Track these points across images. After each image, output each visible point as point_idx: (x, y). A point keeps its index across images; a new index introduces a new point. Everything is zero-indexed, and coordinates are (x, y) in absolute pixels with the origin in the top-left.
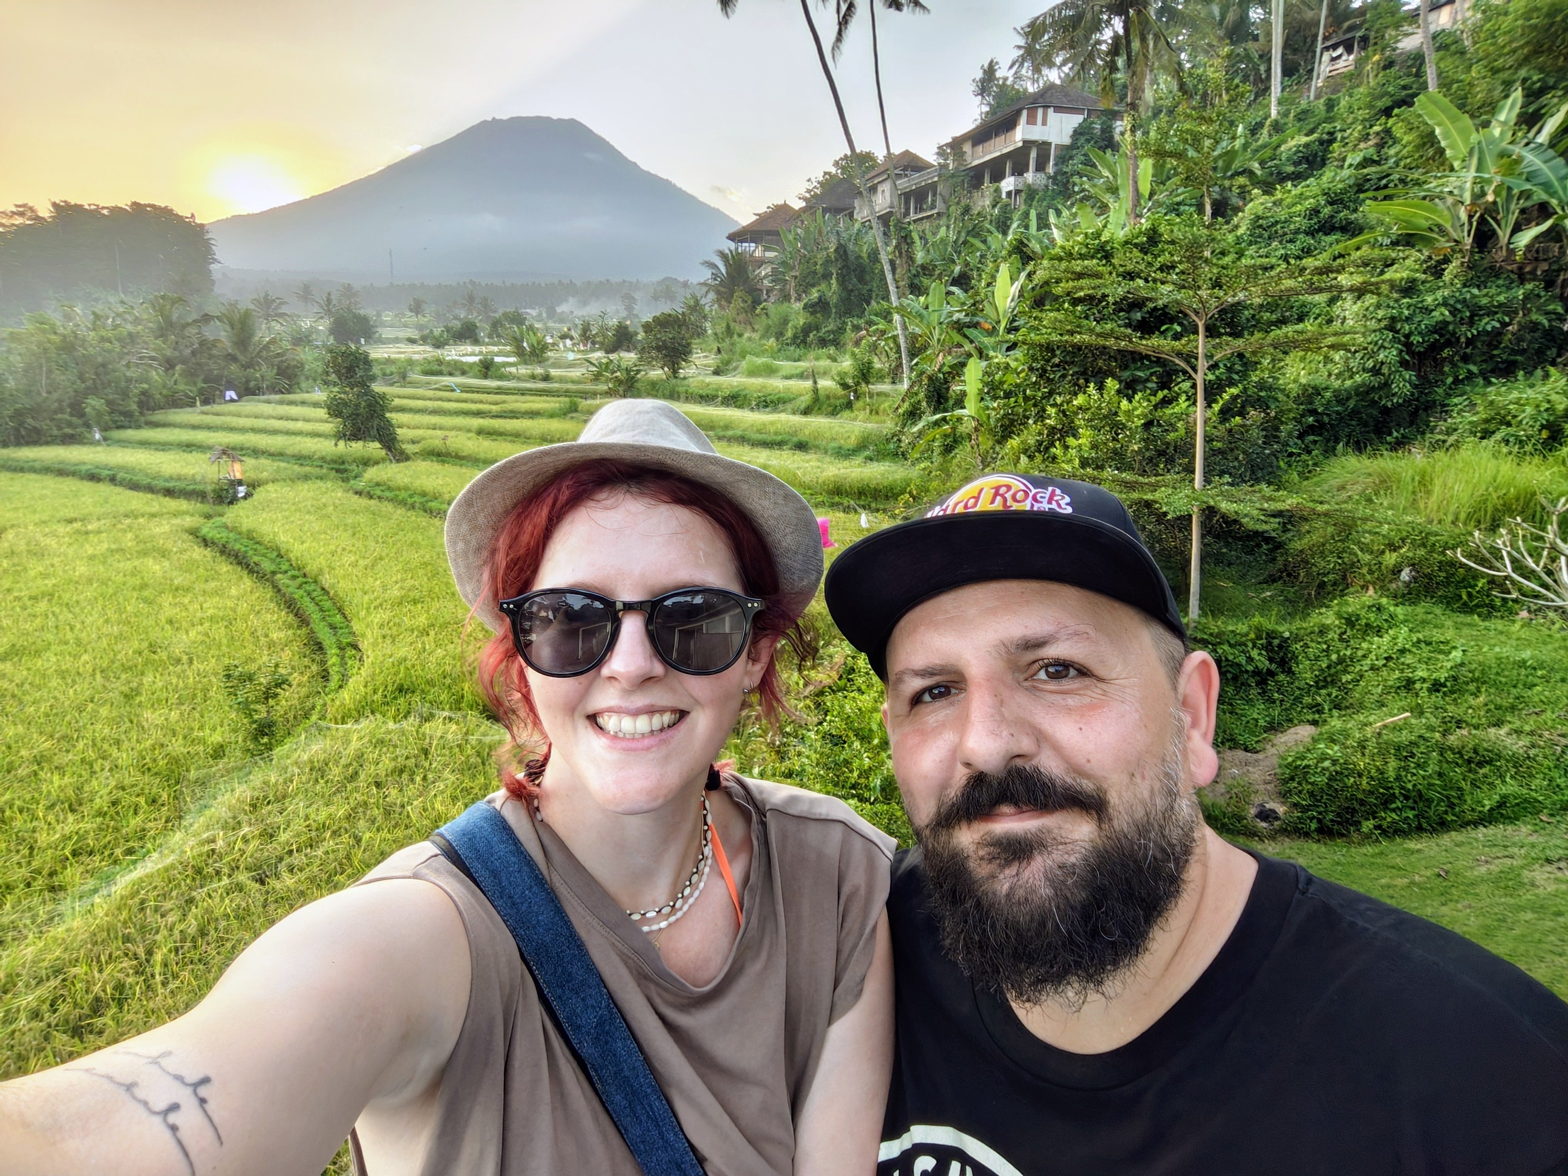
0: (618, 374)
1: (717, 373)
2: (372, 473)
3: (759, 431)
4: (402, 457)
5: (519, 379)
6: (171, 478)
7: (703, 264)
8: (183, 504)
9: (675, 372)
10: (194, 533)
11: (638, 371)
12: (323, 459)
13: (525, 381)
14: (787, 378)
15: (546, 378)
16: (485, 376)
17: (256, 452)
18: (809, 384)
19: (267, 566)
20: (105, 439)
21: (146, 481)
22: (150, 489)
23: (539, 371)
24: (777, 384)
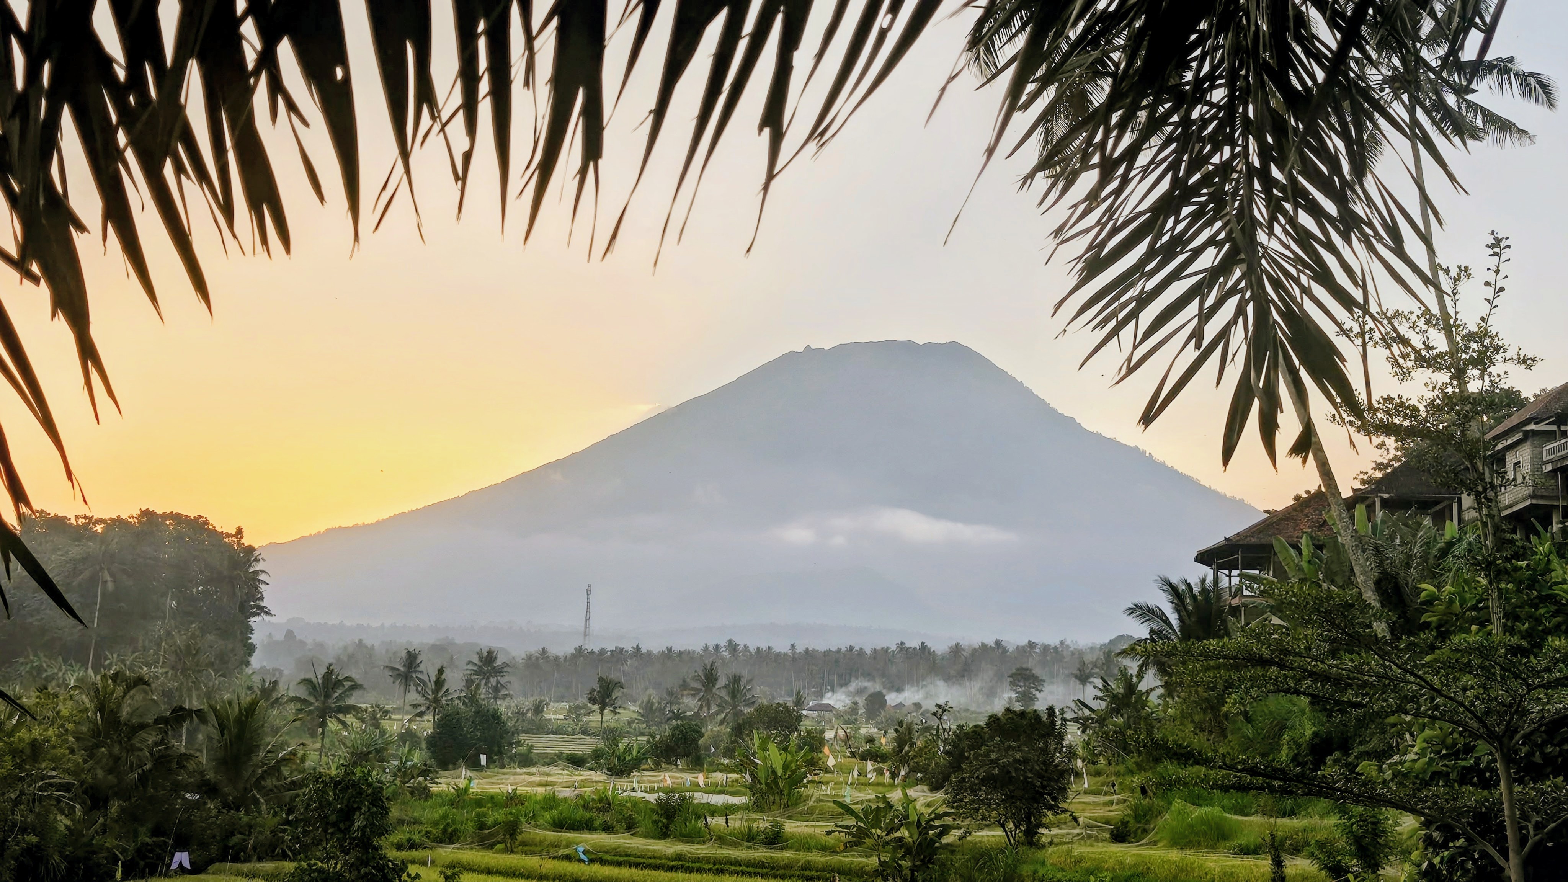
0: (904, 833)
1: (1120, 835)
5: (721, 840)
7: (1131, 611)
9: (1031, 834)
11: (945, 830)
13: (734, 845)
14: (1246, 851)
15: (775, 839)
16: (664, 834)
18: (1264, 864)
23: (762, 823)
24: (1217, 863)
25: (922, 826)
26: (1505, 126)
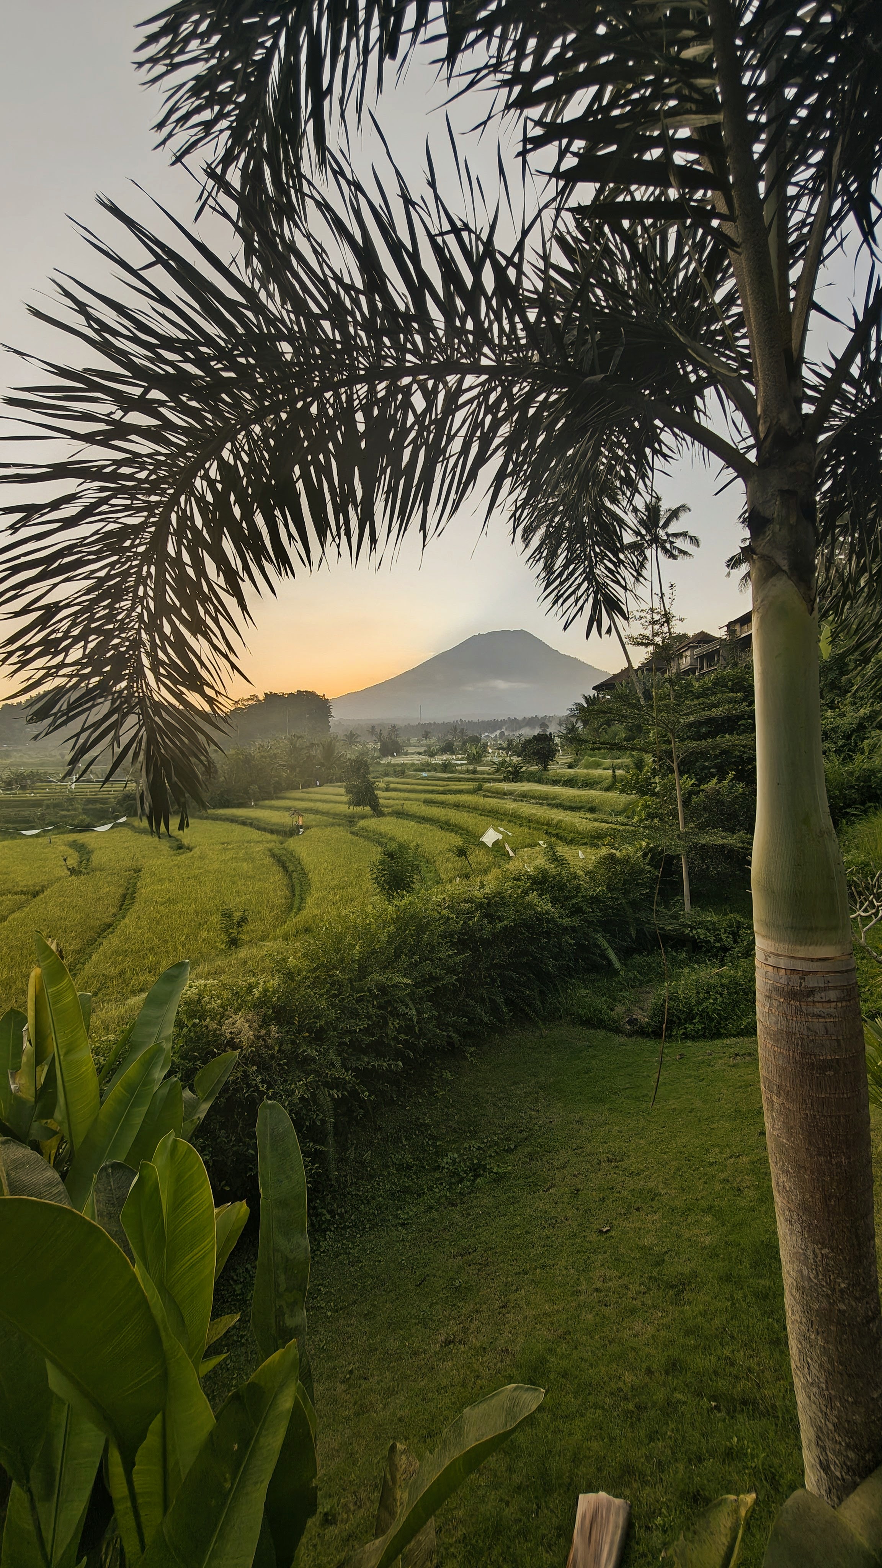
0: (510, 769)
1: (571, 766)
2: (362, 823)
3: (570, 801)
4: (381, 814)
5: (460, 773)
6: (274, 824)
8: (274, 837)
9: (546, 767)
10: (270, 850)
11: (522, 767)
12: (345, 816)
13: (463, 774)
14: (605, 769)
15: (475, 772)
17: (317, 812)
18: (610, 772)
19: (291, 868)
20: (256, 805)
21: (263, 825)
22: (264, 830)
23: (471, 768)
24: (597, 772)
25: (515, 767)
26: (685, 553)
